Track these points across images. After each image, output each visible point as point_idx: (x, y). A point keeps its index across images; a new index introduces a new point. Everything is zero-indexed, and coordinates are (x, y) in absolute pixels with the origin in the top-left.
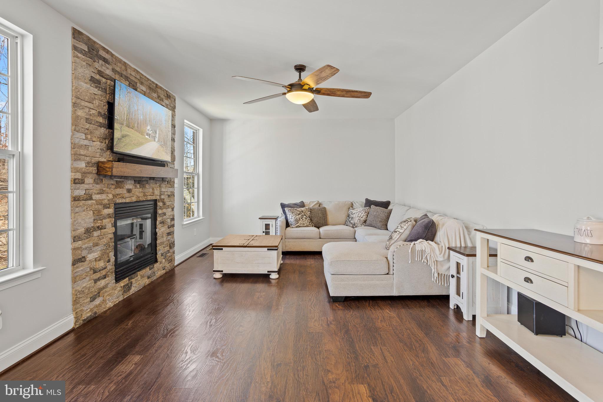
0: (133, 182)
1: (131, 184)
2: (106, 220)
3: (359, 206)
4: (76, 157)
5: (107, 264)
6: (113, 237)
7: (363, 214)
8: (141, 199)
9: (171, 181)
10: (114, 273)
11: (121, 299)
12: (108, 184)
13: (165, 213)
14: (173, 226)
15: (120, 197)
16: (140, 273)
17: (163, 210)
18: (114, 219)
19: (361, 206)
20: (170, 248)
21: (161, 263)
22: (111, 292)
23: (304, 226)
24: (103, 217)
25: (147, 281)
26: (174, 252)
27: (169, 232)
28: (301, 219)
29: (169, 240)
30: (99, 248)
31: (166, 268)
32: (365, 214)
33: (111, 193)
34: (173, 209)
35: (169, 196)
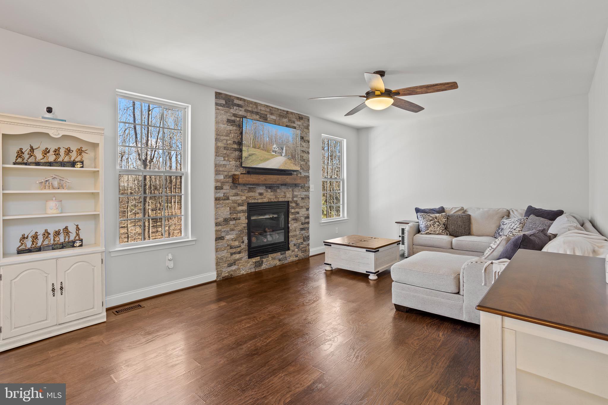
0: (264, 188)
1: (263, 189)
2: (241, 214)
3: (518, 215)
4: (217, 173)
5: (242, 244)
6: (246, 226)
7: (517, 225)
8: (272, 200)
9: (305, 186)
10: (247, 252)
11: (253, 270)
12: (241, 190)
13: (299, 212)
14: (308, 223)
15: (252, 199)
16: (271, 256)
17: (296, 210)
18: (247, 214)
19: (521, 214)
20: (304, 240)
21: (293, 251)
22: (244, 264)
23: (436, 233)
24: (238, 212)
25: (278, 263)
26: (309, 245)
27: (302, 227)
28: (433, 226)
29: (303, 234)
30: (234, 232)
31: (299, 256)
32: (520, 226)
33: (244, 196)
34: (308, 209)
35: (302, 198)
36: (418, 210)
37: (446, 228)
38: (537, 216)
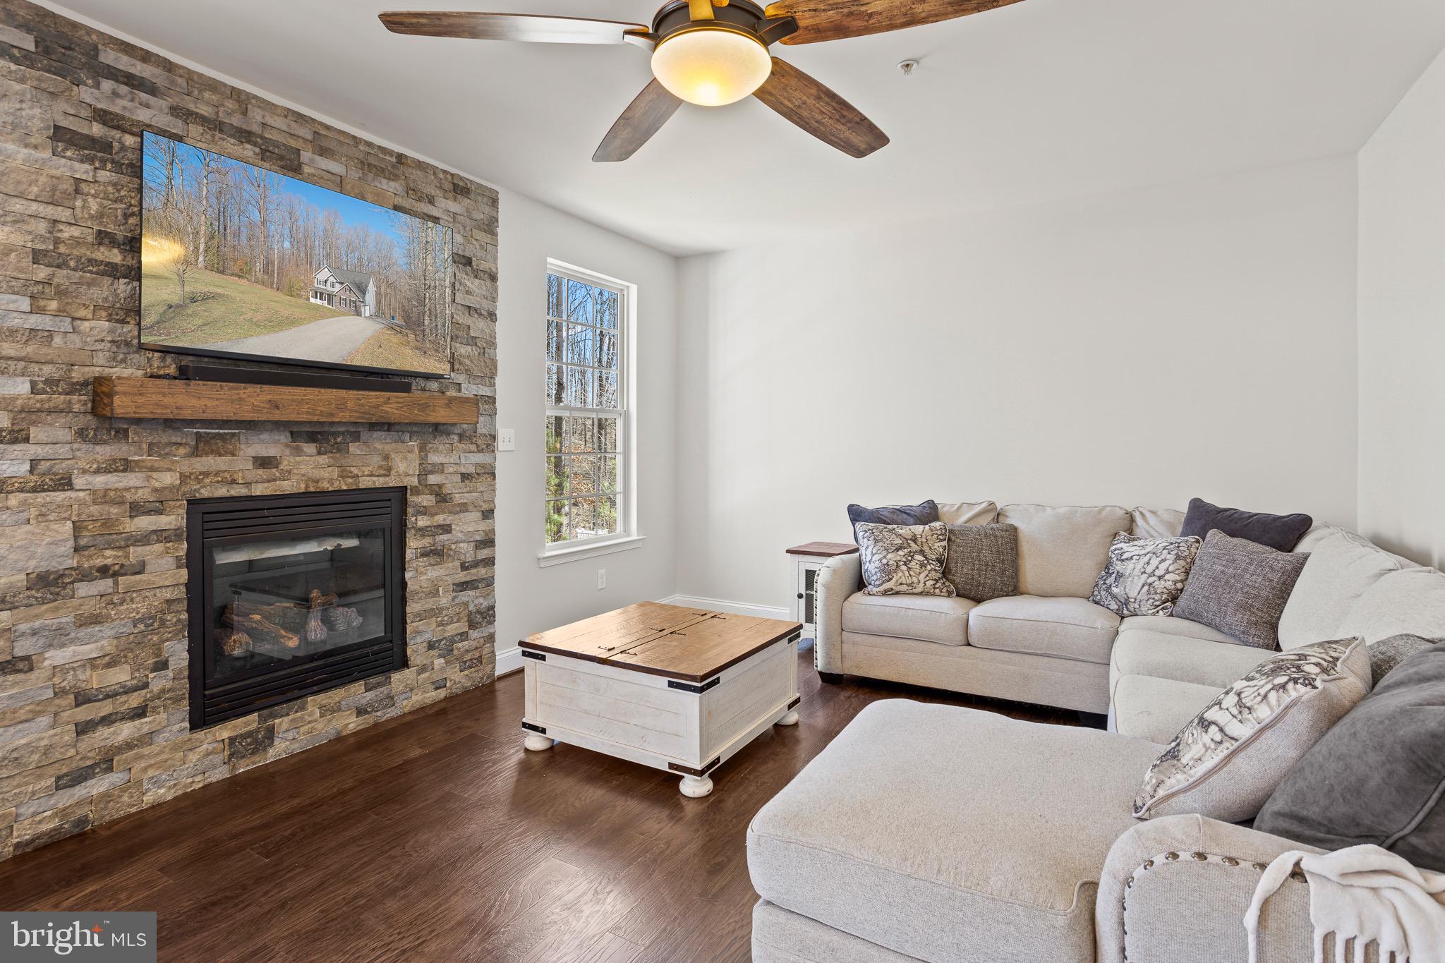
0: (284, 437)
1: (276, 442)
2: (148, 548)
5: (151, 676)
6: (184, 595)
8: (326, 486)
9: (475, 432)
10: (186, 702)
11: (220, 773)
12: (151, 445)
13: (450, 526)
14: (490, 562)
15: (218, 482)
16: (314, 703)
17: (436, 518)
18: (185, 545)
20: (472, 625)
21: (423, 669)
22: (163, 757)
24: (127, 539)
25: (351, 723)
26: (491, 638)
27: (464, 580)
28: (904, 568)
29: (466, 604)
30: (107, 630)
31: (448, 685)
33: (170, 470)
34: (488, 514)
35: (465, 477)
36: (856, 514)
37: (946, 573)
38: (1232, 535)
